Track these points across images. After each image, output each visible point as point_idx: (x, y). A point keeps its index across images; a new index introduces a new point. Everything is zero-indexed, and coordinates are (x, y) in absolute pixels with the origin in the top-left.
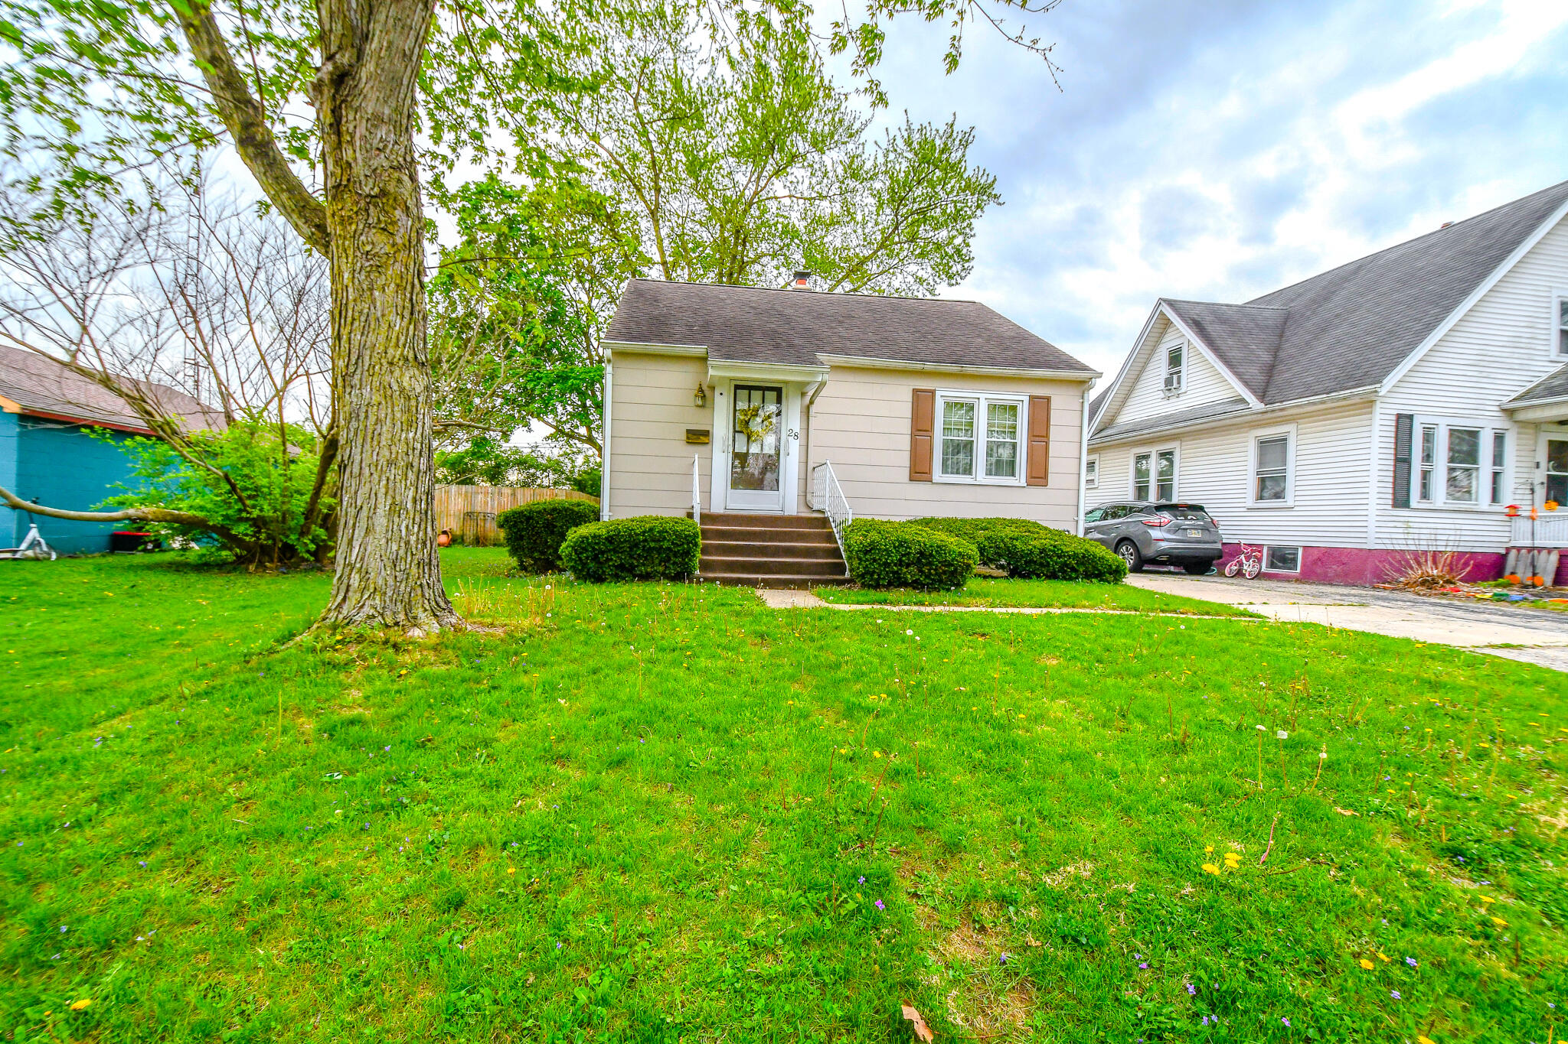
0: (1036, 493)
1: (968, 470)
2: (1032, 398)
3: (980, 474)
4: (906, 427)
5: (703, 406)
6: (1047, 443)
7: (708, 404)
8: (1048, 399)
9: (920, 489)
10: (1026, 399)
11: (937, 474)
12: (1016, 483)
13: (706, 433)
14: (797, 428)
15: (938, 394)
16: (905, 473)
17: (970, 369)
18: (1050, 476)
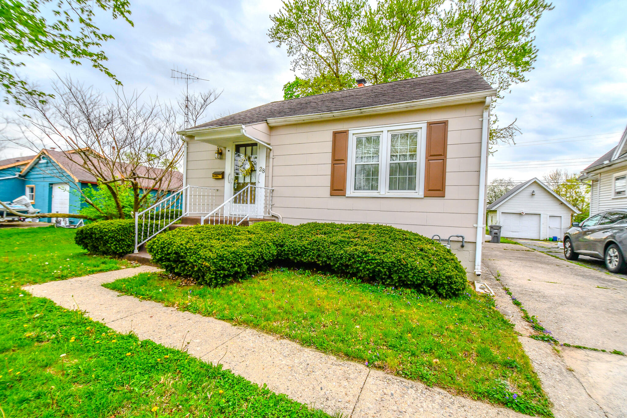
0: (435, 203)
1: (374, 188)
2: (430, 124)
3: (383, 189)
4: (328, 159)
5: (221, 158)
6: (444, 161)
7: (224, 158)
8: (445, 123)
9: (338, 201)
10: (424, 126)
11: (350, 191)
12: (416, 195)
13: (223, 174)
14: (264, 167)
15: (351, 133)
16: (327, 191)
17: (368, 110)
18: (447, 189)
